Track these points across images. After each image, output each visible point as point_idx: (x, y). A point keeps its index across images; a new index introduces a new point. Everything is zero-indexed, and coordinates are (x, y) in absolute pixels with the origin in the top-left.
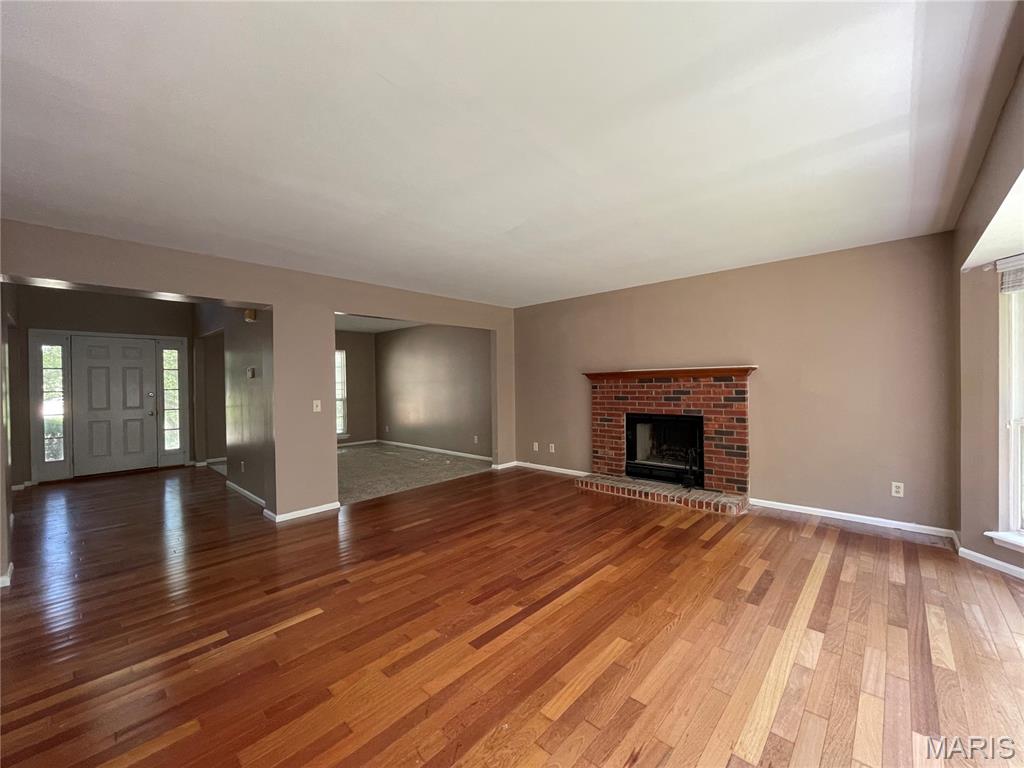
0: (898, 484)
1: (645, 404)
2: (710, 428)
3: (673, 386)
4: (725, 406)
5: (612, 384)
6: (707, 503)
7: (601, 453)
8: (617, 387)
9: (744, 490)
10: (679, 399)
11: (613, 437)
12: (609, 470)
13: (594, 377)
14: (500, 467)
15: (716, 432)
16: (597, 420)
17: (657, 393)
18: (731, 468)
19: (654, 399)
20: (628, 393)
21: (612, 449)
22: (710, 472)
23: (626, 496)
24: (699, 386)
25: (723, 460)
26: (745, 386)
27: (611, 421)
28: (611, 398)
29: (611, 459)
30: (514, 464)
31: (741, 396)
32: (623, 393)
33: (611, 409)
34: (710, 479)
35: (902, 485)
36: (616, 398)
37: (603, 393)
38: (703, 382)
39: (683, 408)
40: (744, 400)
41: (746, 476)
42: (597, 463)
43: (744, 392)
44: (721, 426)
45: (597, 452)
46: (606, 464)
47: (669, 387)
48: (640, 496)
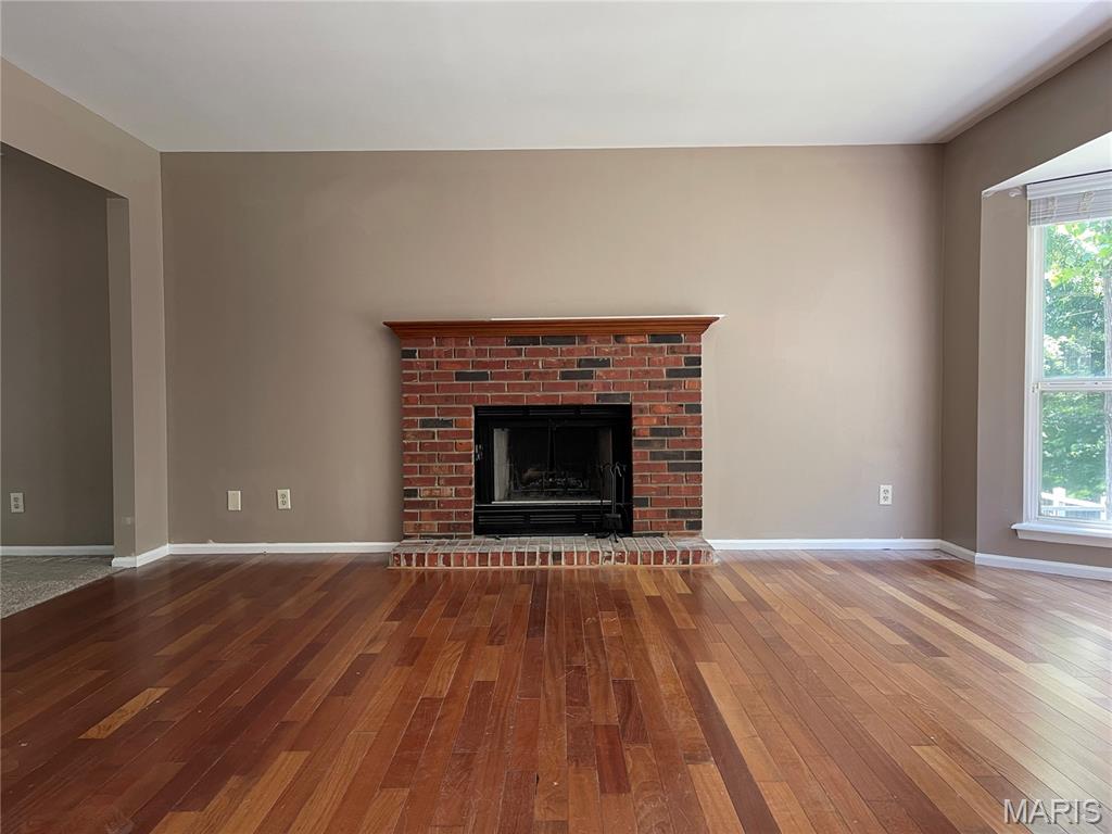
0: (886, 487)
1: (522, 387)
2: (642, 425)
3: (579, 351)
4: (669, 386)
5: (451, 346)
6: (668, 552)
7: (423, 493)
8: (463, 353)
9: (697, 526)
10: (589, 375)
11: (452, 458)
12: (441, 528)
13: (406, 335)
14: (142, 559)
15: (654, 432)
16: (413, 424)
17: (547, 365)
18: (678, 491)
19: (541, 375)
20: (486, 365)
21: (449, 482)
22: (644, 502)
23: (514, 567)
24: (625, 351)
25: (665, 479)
26: (699, 349)
27: (448, 423)
28: (447, 376)
29: (450, 504)
30: (166, 550)
31: (693, 367)
32: (476, 365)
33: (447, 399)
34: (642, 515)
35: (889, 488)
36: (459, 376)
37: (430, 366)
38: (631, 342)
39: (595, 392)
40: (698, 373)
41: (699, 502)
42: (413, 517)
43: (698, 361)
44: (661, 420)
45: (414, 493)
46: (435, 516)
47: (570, 352)
48: (544, 562)
